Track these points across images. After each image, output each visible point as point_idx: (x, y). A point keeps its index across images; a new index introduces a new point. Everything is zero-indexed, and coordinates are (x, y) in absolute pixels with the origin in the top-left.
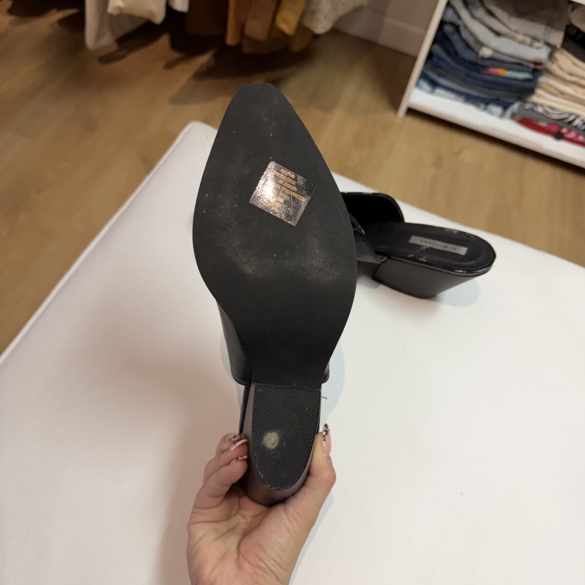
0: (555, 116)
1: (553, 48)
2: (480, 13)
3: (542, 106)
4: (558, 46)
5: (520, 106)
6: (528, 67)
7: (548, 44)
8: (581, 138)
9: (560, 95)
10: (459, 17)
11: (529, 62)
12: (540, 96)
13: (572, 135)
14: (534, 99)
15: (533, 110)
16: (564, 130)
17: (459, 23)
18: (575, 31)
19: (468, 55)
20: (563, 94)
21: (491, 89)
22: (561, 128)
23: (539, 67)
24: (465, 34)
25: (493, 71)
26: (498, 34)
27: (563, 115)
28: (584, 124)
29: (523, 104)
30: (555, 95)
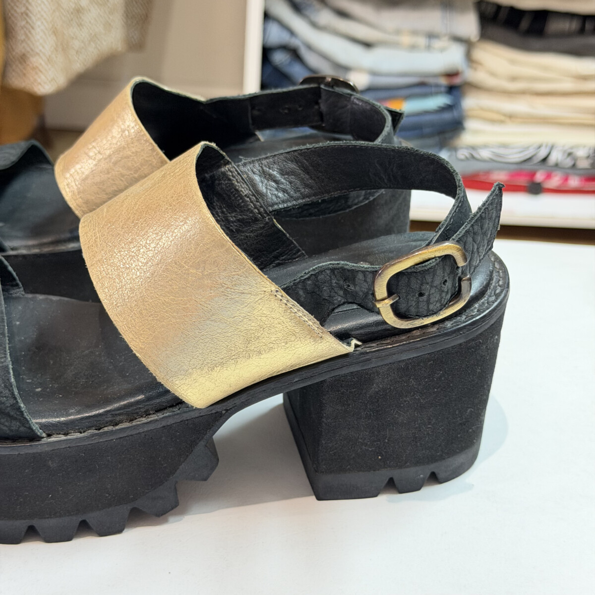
0: (515, 157)
1: (468, 44)
2: (325, 17)
3: (485, 146)
6: (437, 86)
7: (457, 39)
8: (574, 182)
9: (507, 120)
10: (292, 33)
11: (436, 76)
12: (476, 132)
13: (555, 181)
14: (467, 138)
15: (473, 157)
16: (539, 177)
17: (294, 42)
18: (490, 10)
20: (511, 117)
22: (533, 175)
23: (457, 81)
24: (312, 60)
26: (367, 45)
27: (526, 153)
28: (570, 154)
29: (454, 153)
30: (502, 122)
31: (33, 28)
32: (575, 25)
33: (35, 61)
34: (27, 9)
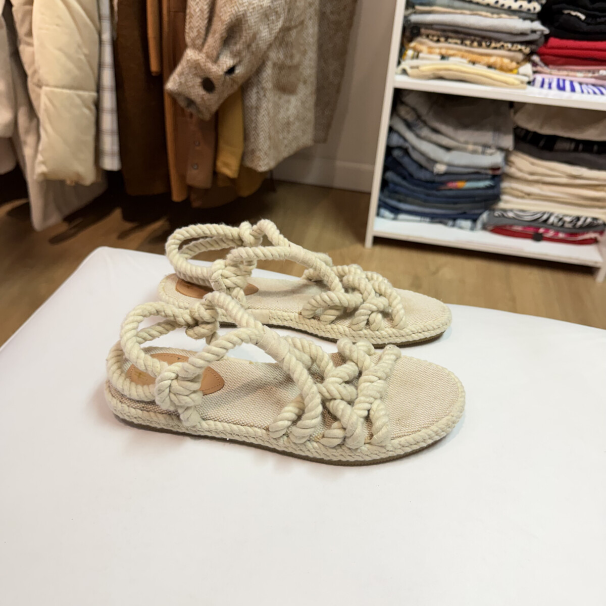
0: (528, 218)
1: (507, 153)
2: (425, 132)
3: (511, 210)
4: (511, 148)
5: (489, 215)
6: (487, 174)
7: (501, 149)
8: (561, 235)
9: (526, 196)
10: (405, 140)
11: (486, 168)
12: (507, 202)
13: (551, 234)
14: (502, 205)
15: (503, 216)
16: (541, 231)
17: (407, 145)
18: (523, 134)
19: (422, 175)
20: (529, 195)
21: (455, 203)
22: (539, 228)
23: (498, 172)
24: (415, 155)
25: (452, 185)
26: (448, 149)
27: (536, 216)
28: (560, 219)
29: (492, 212)
30: (522, 197)
31: (258, 135)
32: (573, 146)
33: (258, 153)
34: (256, 125)
